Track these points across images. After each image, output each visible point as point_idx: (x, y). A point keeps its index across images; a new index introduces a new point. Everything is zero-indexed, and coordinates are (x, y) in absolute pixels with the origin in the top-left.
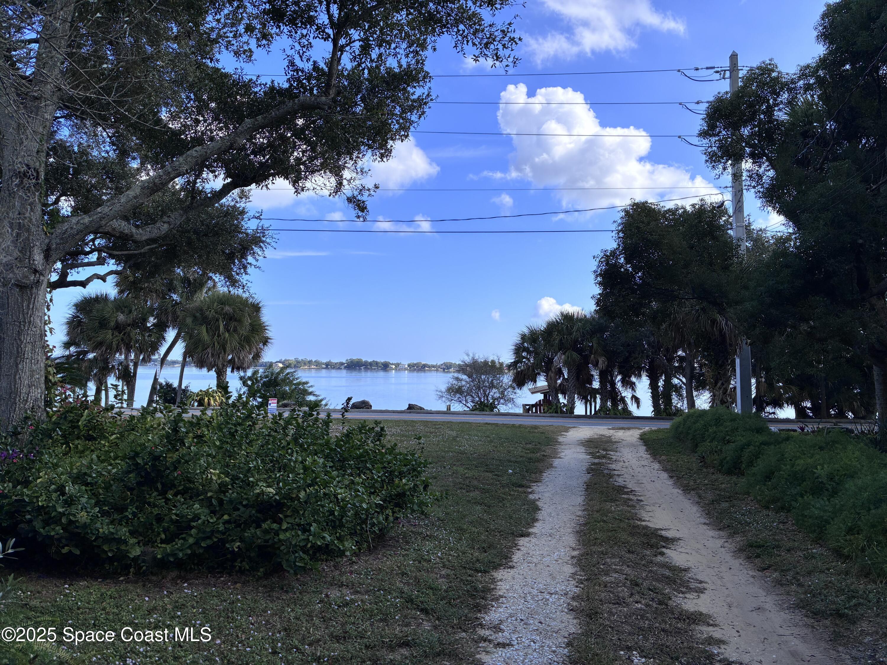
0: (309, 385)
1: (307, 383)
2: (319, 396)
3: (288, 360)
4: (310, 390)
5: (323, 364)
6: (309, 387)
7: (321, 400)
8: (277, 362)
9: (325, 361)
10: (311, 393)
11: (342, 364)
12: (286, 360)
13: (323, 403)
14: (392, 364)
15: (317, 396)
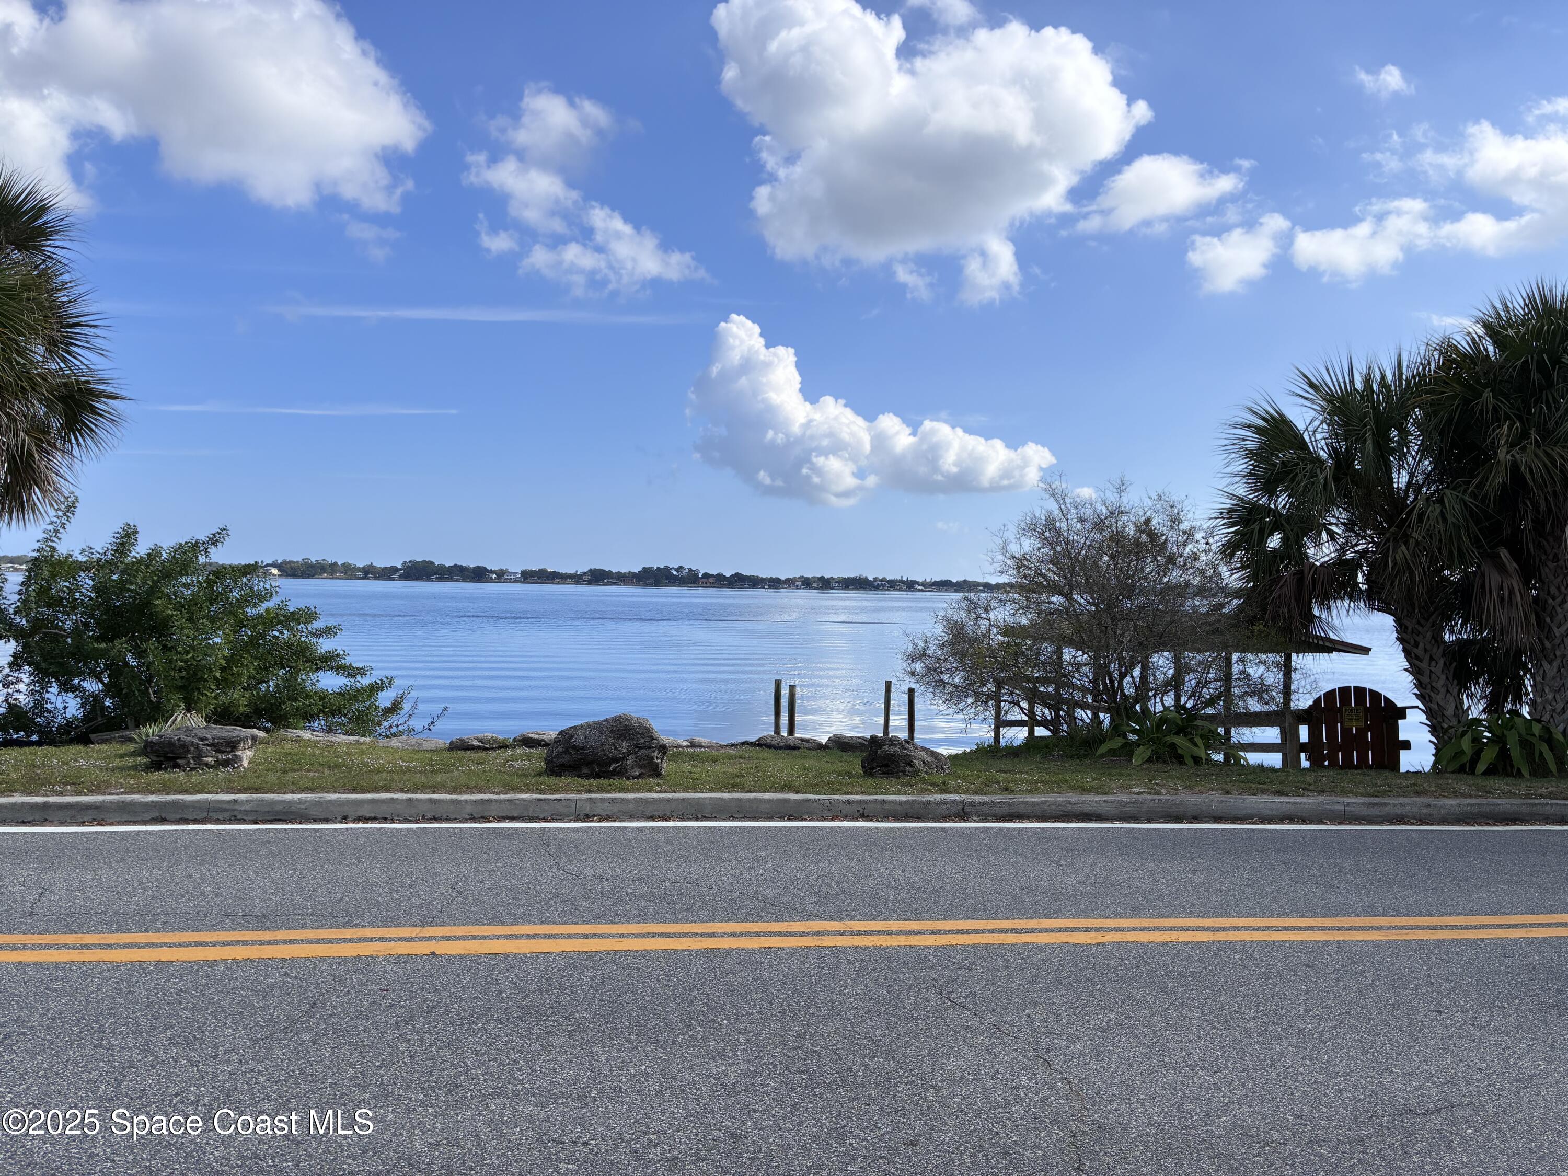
0: (317, 625)
1: (309, 615)
2: (361, 671)
3: (290, 562)
4: (325, 645)
5: (359, 569)
6: (319, 634)
7: (375, 688)
8: (268, 565)
9: (361, 565)
10: (329, 662)
11: (394, 570)
12: (285, 562)
13: (385, 699)
14: (491, 572)
15: (352, 672)
